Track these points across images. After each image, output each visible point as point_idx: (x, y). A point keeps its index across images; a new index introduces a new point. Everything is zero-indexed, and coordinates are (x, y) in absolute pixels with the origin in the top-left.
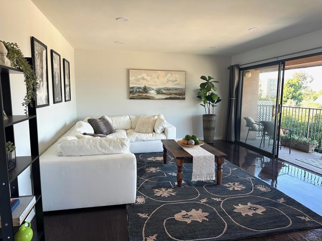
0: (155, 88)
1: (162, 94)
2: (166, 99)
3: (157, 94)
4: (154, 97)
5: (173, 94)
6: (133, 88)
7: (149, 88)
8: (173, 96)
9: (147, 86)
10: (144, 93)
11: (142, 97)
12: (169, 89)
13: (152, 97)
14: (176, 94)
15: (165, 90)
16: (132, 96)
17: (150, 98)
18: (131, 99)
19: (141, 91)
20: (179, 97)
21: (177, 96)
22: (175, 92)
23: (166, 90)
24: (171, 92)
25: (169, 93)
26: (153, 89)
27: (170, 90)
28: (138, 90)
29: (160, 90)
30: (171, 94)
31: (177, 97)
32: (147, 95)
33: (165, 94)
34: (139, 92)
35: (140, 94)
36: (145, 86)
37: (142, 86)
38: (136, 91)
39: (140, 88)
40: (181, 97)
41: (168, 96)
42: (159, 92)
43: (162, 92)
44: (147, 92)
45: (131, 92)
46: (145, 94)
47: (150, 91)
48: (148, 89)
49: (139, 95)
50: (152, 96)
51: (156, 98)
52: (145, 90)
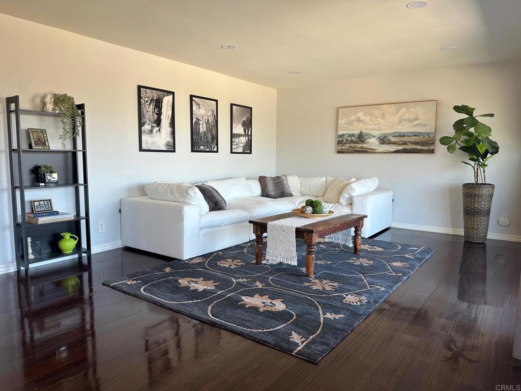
0: (376, 133)
1: (388, 144)
2: (396, 152)
3: (380, 143)
4: (374, 150)
5: (411, 142)
6: (343, 135)
7: (368, 135)
8: (409, 147)
9: (364, 131)
10: (358, 144)
11: (355, 149)
12: (402, 135)
13: (372, 149)
14: (416, 143)
15: (394, 137)
16: (341, 148)
17: (369, 150)
18: (338, 152)
19: (354, 140)
20: (422, 149)
21: (418, 147)
22: (413, 139)
23: (397, 136)
24: (406, 139)
25: (401, 141)
26: (374, 137)
27: (404, 136)
28: (349, 139)
29: (385, 137)
30: (405, 143)
31: (417, 149)
32: (364, 146)
33: (394, 143)
34: (352, 141)
35: (352, 145)
36: (361, 132)
37: (357, 132)
38: (347, 140)
39: (353, 135)
40: (425, 148)
41: (401, 148)
42: (383, 140)
43: (389, 140)
44: (363, 142)
45: (339, 143)
46: (360, 145)
47: (368, 140)
48: (366, 136)
49: (351, 147)
50: (371, 147)
51: (379, 151)
52: (361, 138)
